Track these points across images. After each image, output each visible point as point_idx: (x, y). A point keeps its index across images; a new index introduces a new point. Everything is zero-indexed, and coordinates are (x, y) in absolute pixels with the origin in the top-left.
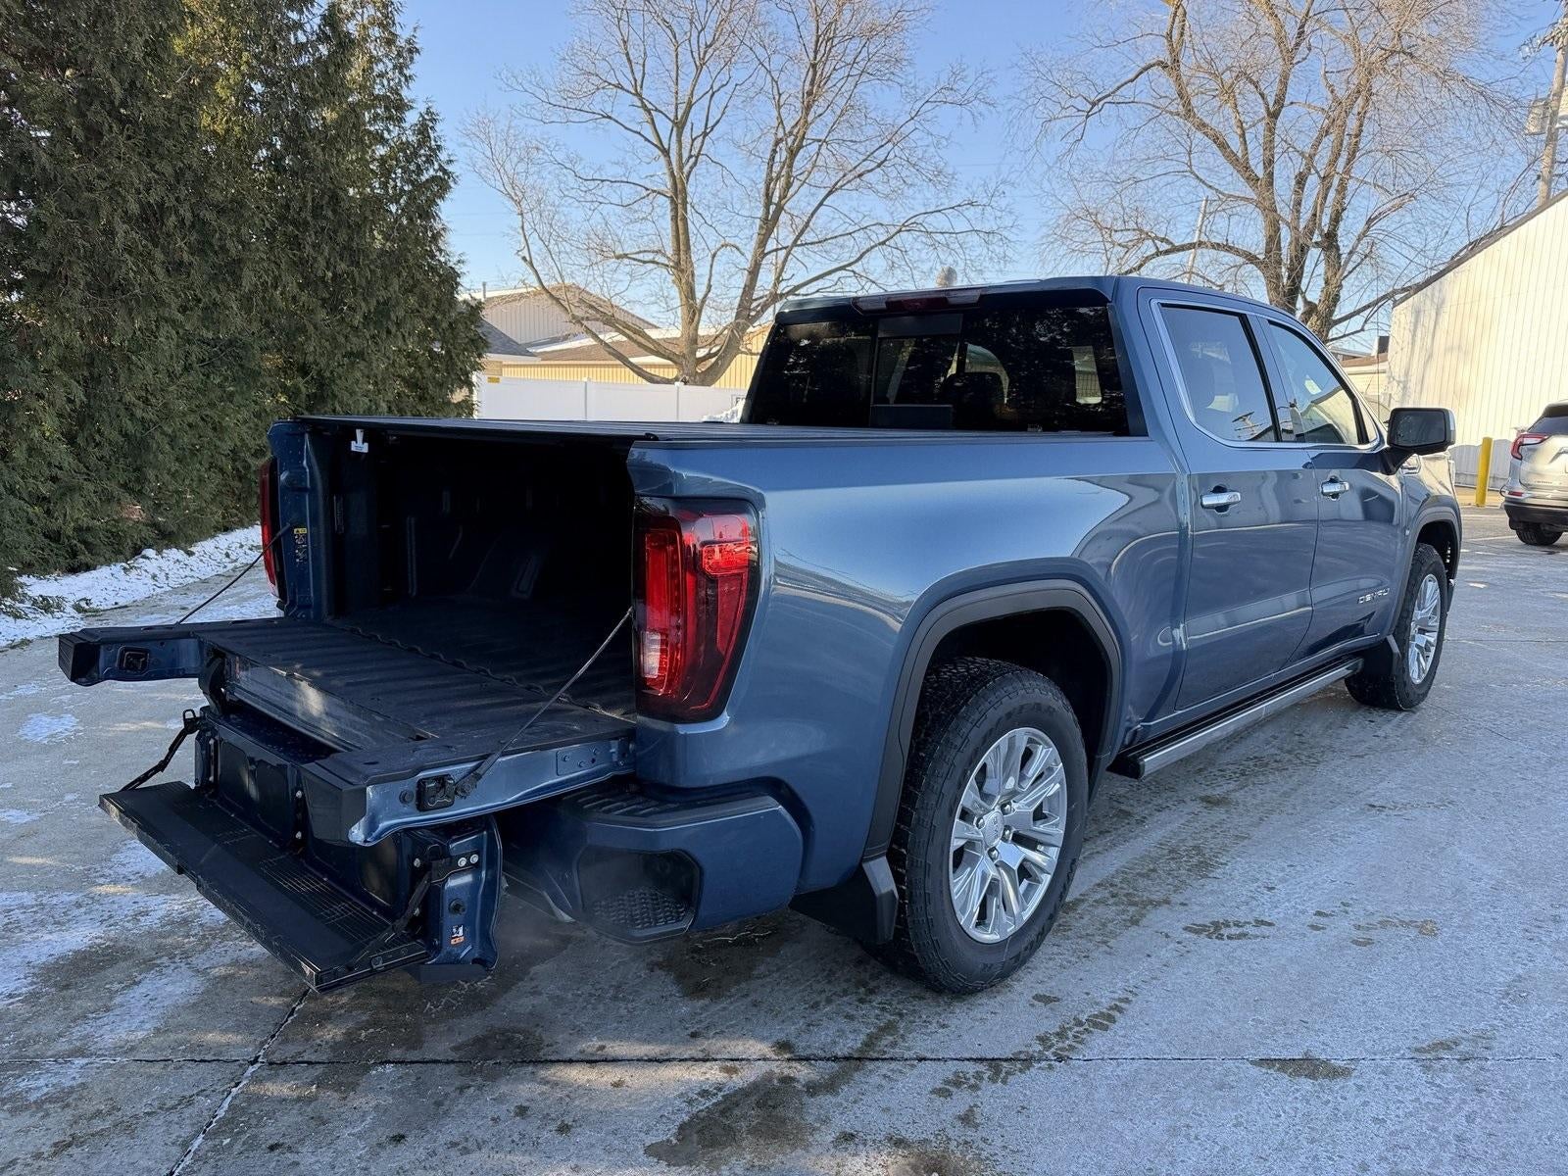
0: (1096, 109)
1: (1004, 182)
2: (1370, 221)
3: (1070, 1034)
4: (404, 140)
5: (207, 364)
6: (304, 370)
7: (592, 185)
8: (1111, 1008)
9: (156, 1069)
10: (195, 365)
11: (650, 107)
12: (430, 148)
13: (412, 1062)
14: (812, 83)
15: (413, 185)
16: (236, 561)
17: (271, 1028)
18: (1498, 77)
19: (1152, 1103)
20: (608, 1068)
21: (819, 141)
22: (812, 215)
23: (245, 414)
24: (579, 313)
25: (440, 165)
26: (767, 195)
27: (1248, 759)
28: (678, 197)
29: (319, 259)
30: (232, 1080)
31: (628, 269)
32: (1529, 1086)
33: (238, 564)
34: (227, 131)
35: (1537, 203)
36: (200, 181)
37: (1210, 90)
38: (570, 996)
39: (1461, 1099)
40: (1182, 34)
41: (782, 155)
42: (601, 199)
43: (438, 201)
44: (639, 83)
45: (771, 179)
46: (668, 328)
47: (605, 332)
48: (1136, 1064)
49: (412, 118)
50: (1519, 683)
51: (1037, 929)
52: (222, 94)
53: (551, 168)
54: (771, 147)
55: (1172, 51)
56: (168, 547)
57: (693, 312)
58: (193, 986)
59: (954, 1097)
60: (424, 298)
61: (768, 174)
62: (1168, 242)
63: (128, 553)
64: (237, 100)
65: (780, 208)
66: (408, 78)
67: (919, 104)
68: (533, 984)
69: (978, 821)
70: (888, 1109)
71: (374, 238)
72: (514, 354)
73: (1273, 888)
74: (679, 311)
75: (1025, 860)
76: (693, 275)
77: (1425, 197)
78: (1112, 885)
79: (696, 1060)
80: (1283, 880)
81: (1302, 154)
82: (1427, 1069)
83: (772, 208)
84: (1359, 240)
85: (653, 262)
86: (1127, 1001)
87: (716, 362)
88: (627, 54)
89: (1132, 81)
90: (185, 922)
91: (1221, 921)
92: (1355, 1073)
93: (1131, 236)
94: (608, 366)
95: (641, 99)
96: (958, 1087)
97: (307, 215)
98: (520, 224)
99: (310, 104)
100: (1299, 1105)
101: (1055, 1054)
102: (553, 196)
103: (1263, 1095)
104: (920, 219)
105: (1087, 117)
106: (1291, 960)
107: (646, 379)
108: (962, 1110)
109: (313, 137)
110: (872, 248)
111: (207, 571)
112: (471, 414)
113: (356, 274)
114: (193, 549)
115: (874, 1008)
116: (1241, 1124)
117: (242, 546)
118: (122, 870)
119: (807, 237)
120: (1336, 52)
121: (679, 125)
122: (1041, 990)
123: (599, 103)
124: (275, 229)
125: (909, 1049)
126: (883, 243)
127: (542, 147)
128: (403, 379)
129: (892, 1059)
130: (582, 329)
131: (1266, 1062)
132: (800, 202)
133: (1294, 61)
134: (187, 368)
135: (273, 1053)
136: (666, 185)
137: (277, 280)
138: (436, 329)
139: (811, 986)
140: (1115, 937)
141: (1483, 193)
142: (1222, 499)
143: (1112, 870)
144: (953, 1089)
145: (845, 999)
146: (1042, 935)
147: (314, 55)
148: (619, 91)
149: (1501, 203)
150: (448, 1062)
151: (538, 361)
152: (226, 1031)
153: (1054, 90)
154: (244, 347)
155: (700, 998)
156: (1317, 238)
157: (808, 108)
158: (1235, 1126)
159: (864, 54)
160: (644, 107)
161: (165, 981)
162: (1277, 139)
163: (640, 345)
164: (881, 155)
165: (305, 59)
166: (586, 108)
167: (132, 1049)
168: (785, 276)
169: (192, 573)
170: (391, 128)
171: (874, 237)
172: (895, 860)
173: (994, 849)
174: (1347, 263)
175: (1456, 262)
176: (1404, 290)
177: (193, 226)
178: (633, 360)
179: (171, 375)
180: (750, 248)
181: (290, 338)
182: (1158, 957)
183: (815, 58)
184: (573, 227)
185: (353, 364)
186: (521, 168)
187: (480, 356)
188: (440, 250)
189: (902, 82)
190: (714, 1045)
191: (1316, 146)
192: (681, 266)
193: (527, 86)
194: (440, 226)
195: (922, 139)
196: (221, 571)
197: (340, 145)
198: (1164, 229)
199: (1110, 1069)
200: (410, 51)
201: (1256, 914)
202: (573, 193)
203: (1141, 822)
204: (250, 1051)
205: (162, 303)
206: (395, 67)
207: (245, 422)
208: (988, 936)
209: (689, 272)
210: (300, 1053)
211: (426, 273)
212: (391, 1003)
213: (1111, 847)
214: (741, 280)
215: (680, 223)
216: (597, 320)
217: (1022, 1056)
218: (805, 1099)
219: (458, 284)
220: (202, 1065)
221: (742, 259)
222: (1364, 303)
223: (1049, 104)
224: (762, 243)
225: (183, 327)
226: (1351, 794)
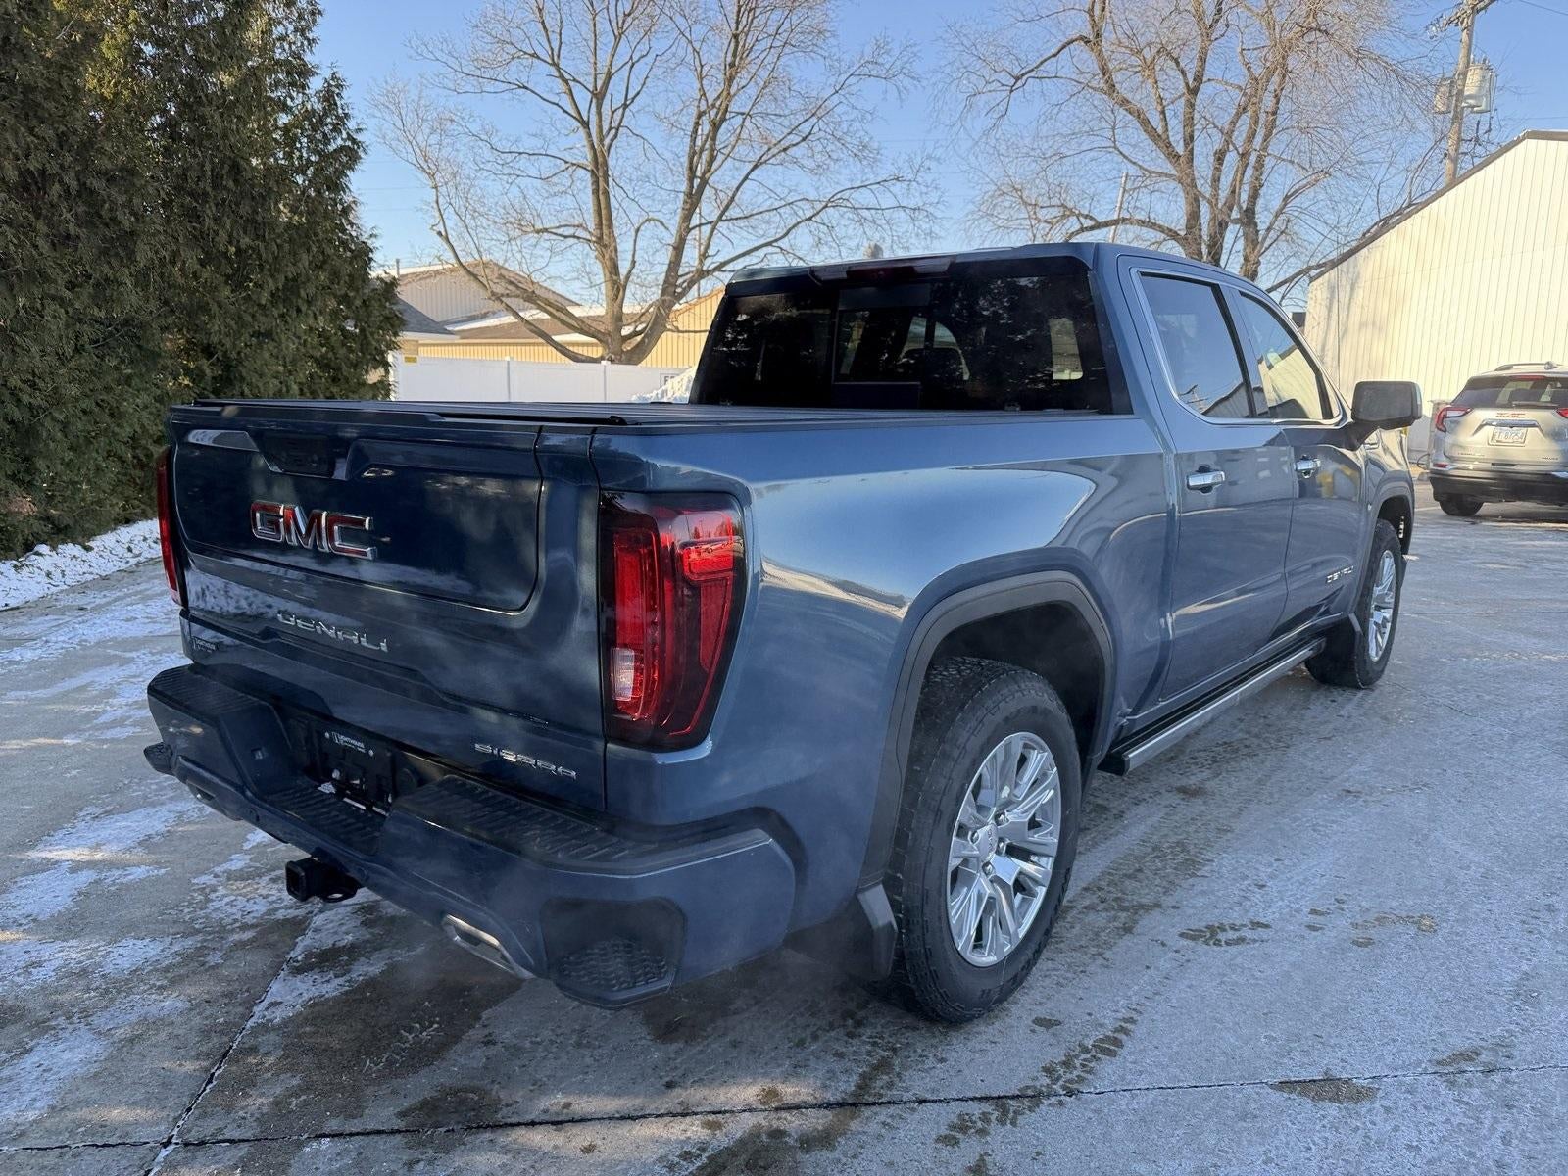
0: (1019, 84)
1: (929, 157)
2: (1286, 198)
3: (1077, 1063)
4: (309, 107)
5: (102, 345)
6: (208, 351)
7: (509, 157)
8: (1116, 1030)
9: (51, 1158)
10: (87, 346)
11: (567, 77)
12: (337, 117)
13: (351, 1134)
14: (734, 55)
15: (320, 154)
16: (139, 555)
17: (186, 1099)
18: (1409, 55)
19: (1174, 1140)
20: (576, 1129)
21: (743, 114)
22: (738, 189)
23: (144, 398)
24: (499, 290)
25: (348, 134)
26: (691, 168)
27: (1218, 745)
28: (599, 170)
29: (221, 232)
30: (141, 1168)
31: (547, 245)
32: (1558, 1099)
33: (142, 559)
34: (115, 95)
35: (1444, 181)
36: (87, 145)
37: (1131, 66)
38: (528, 1044)
39: (1493, 1118)
40: (1103, 9)
41: (705, 128)
42: (519, 173)
43: (348, 172)
44: (555, 53)
45: (694, 153)
46: (592, 305)
47: (524, 309)
48: (1152, 1094)
49: (316, 84)
50: (1468, 657)
51: (1033, 946)
52: (109, 55)
53: (466, 140)
54: (693, 120)
55: (1094, 25)
56: (64, 542)
57: (618, 289)
58: (94, 1052)
59: (962, 1145)
60: (335, 275)
61: (691, 148)
62: (1092, 218)
63: (18, 549)
64: (126, 61)
65: (704, 183)
66: (311, 42)
67: (843, 78)
68: (486, 1032)
69: (973, 835)
70: (891, 1164)
71: (280, 211)
72: (431, 332)
73: (1263, 886)
74: (603, 287)
75: (1021, 873)
76: (616, 250)
77: (1338, 174)
78: (1099, 889)
79: (674, 1116)
80: (1271, 877)
81: (1221, 131)
82: (1452, 1084)
83: (697, 182)
84: (1277, 216)
85: (574, 237)
86: (1132, 1021)
87: (643, 340)
88: (543, 23)
89: (1055, 55)
90: (84, 973)
91: (1217, 925)
92: (1380, 1093)
93: (1056, 212)
94: (530, 344)
95: (558, 69)
96: (965, 1133)
97: (206, 185)
98: (435, 198)
99: (205, 67)
100: (1327, 1134)
101: (1064, 1087)
102: (469, 169)
103: (1289, 1124)
104: (846, 195)
105: (1012, 91)
106: (1293, 965)
107: (570, 357)
108: (972, 1160)
109: (210, 103)
110: (798, 223)
111: (109, 567)
112: (388, 395)
113: (262, 250)
114: (91, 544)
115: (865, 1042)
116: (1271, 1160)
117: (145, 539)
118: (12, 914)
119: (732, 212)
120: (1252, 29)
121: (599, 96)
122: (1041, 1012)
123: (515, 72)
124: (171, 201)
125: (907, 1089)
126: (810, 218)
127: (456, 118)
128: (316, 360)
129: (890, 1103)
130: (502, 306)
131: (1286, 1085)
132: (725, 176)
133: (1213, 38)
134: (78, 350)
135: (189, 1131)
136: (586, 157)
137: (175, 255)
138: (348, 307)
139: (793, 1020)
140: (1110, 948)
141: (1393, 170)
142: (1207, 479)
143: (1097, 872)
144: (959, 1135)
145: (833, 1034)
146: (1038, 952)
147: (209, 14)
148: (536, 60)
149: (1409, 181)
150: (393, 1132)
151: (456, 339)
152: (134, 1105)
153: (979, 64)
154: (142, 326)
155: (672, 1041)
156: (1235, 214)
157: (730, 80)
158: (1265, 1163)
159: (787, 25)
160: (561, 77)
161: (61, 1046)
162: (1196, 116)
163: (563, 322)
164: (805, 129)
165: (199, 19)
166: (501, 78)
167: (22, 1134)
168: (710, 252)
169: (91, 570)
170: (294, 94)
171: (800, 213)
172: (891, 886)
173: (988, 863)
174: (1265, 239)
175: (1368, 239)
176: (1319, 266)
177: (79, 195)
178: (556, 338)
179: (61, 358)
180: (674, 223)
181: (193, 314)
182: (1157, 969)
183: (737, 29)
184: (489, 201)
185: (260, 345)
186: (435, 138)
187: (396, 335)
188: (352, 225)
189: (827, 54)
190: (693, 1094)
191: (1233, 123)
192: (604, 240)
193: (438, 54)
194: (351, 199)
195: (846, 113)
196: (124, 566)
197: (240, 110)
198: (1087, 205)
199: (1124, 1102)
200: (313, 13)
201: (1251, 915)
202: (489, 166)
203: (1120, 816)
204: (162, 1131)
205: (46, 278)
206: (296, 30)
207: (146, 407)
208: (986, 959)
209: (612, 247)
210: (221, 1129)
211: (336, 248)
212: (326, 1062)
213: (1093, 846)
214: (665, 256)
215: (601, 197)
216: (518, 296)
217: (1030, 1092)
218: (800, 1156)
219: (371, 259)
220: (105, 1150)
221: (665, 233)
222: (1281, 279)
223: (973, 78)
224: (687, 218)
225: (72, 305)
226: (1327, 780)
